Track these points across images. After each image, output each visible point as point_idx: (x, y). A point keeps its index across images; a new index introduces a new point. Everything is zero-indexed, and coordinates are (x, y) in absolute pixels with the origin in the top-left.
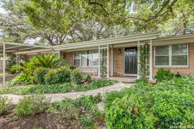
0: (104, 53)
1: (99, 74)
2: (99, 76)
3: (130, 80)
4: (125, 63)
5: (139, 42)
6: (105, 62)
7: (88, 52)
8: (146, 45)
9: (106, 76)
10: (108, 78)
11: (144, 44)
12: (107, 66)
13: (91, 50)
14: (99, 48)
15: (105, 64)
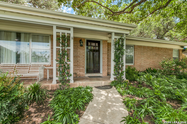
0: (65, 40)
1: (55, 78)
2: (54, 83)
3: (105, 83)
4: (87, 59)
5: (113, 34)
6: (66, 57)
7: (18, 36)
8: (120, 39)
9: (68, 81)
10: (72, 84)
11: (119, 37)
12: (70, 64)
13: (26, 34)
14: (55, 31)
15: (66, 60)
